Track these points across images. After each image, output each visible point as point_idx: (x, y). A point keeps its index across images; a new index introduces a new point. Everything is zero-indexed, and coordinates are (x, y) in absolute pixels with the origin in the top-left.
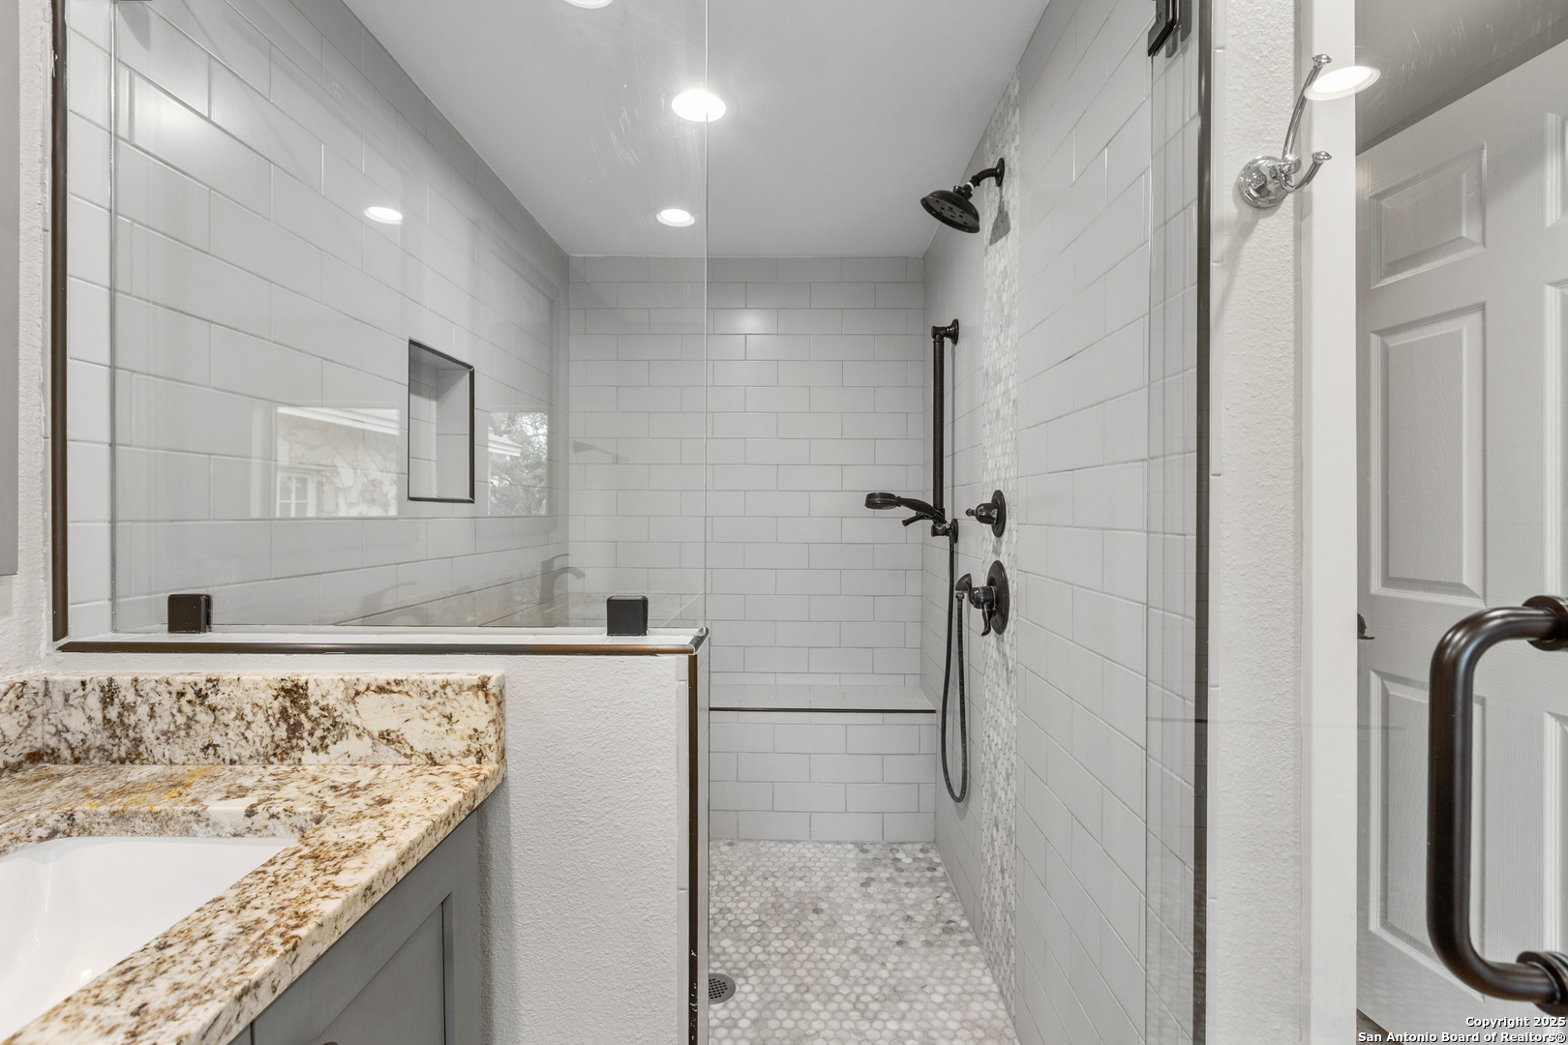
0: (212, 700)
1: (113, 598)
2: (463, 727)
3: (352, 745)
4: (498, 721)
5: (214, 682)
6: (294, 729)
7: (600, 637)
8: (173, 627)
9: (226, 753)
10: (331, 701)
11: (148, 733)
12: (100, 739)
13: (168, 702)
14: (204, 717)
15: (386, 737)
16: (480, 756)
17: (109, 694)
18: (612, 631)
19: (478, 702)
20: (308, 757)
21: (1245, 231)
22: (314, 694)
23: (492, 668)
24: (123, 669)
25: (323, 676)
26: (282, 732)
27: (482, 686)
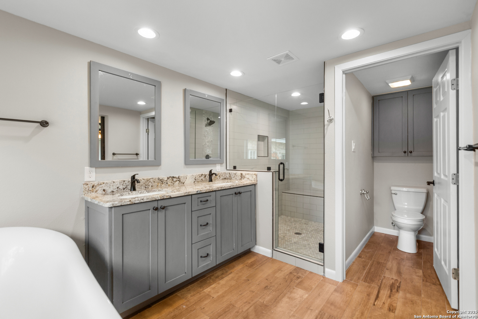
0: (236, 174)
1: (230, 166)
2: (254, 178)
3: (246, 179)
4: (257, 177)
5: (236, 173)
6: (242, 177)
7: (267, 171)
8: (234, 169)
9: (237, 179)
10: (244, 175)
11: (232, 177)
12: (229, 177)
13: (233, 174)
14: (236, 176)
15: (248, 178)
16: (255, 180)
17: (230, 174)
18: (268, 170)
19: (254, 175)
20: (243, 180)
21: (329, 125)
22: (243, 174)
23: (256, 173)
24: (230, 172)
25: (244, 173)
26: (241, 177)
27: (255, 174)
